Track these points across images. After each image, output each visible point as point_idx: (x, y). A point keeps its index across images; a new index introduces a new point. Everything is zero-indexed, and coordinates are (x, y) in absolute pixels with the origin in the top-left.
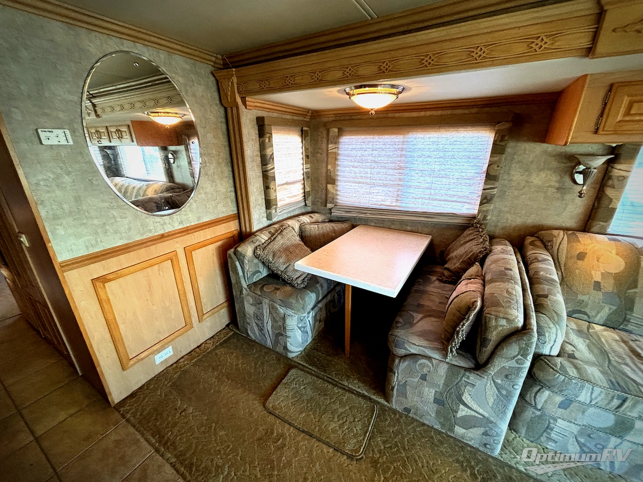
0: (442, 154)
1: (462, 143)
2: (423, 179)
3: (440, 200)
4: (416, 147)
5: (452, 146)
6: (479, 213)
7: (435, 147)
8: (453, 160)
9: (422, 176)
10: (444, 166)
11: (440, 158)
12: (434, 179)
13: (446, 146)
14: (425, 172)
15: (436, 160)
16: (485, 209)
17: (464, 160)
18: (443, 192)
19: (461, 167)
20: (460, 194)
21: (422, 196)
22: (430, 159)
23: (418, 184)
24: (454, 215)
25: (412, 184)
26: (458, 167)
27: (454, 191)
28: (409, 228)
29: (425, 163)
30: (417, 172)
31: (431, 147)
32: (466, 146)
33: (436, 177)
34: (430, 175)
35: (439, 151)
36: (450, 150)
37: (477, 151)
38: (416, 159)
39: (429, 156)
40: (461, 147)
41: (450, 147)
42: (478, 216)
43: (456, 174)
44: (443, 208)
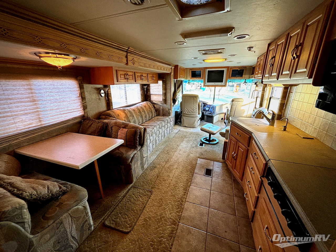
0: (58, 90)
1: (66, 85)
2: (53, 104)
3: (66, 113)
4: (40, 87)
5: (61, 86)
6: (85, 114)
7: (52, 87)
8: (64, 93)
9: (51, 103)
10: (61, 96)
11: (58, 92)
12: (59, 104)
13: (59, 86)
14: (53, 101)
15: (56, 93)
16: (86, 111)
17: (69, 93)
18: (66, 109)
19: (69, 96)
20: (73, 108)
21: (56, 114)
22: (52, 93)
23: (51, 108)
24: (75, 118)
25: (48, 109)
26: (67, 96)
27: (70, 107)
28: (54, 134)
29: (50, 96)
30: (48, 101)
31: (50, 87)
32: (67, 86)
33: (59, 102)
34: (56, 102)
35: (56, 89)
36: (61, 88)
37: (73, 88)
38: (44, 94)
39: (51, 92)
40: (65, 86)
41: (61, 87)
42: (85, 115)
43: (68, 99)
44: (69, 117)
